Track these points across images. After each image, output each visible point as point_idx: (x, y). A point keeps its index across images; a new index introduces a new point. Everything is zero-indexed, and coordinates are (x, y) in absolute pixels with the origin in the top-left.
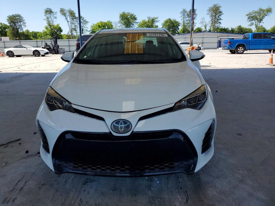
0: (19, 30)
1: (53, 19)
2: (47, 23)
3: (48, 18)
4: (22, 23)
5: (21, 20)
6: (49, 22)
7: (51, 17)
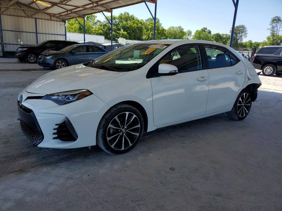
0: (239, 41)
1: (279, 28)
2: (271, 33)
3: (273, 27)
4: (243, 34)
5: (243, 30)
6: (273, 31)
7: (278, 26)
